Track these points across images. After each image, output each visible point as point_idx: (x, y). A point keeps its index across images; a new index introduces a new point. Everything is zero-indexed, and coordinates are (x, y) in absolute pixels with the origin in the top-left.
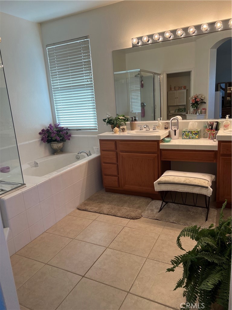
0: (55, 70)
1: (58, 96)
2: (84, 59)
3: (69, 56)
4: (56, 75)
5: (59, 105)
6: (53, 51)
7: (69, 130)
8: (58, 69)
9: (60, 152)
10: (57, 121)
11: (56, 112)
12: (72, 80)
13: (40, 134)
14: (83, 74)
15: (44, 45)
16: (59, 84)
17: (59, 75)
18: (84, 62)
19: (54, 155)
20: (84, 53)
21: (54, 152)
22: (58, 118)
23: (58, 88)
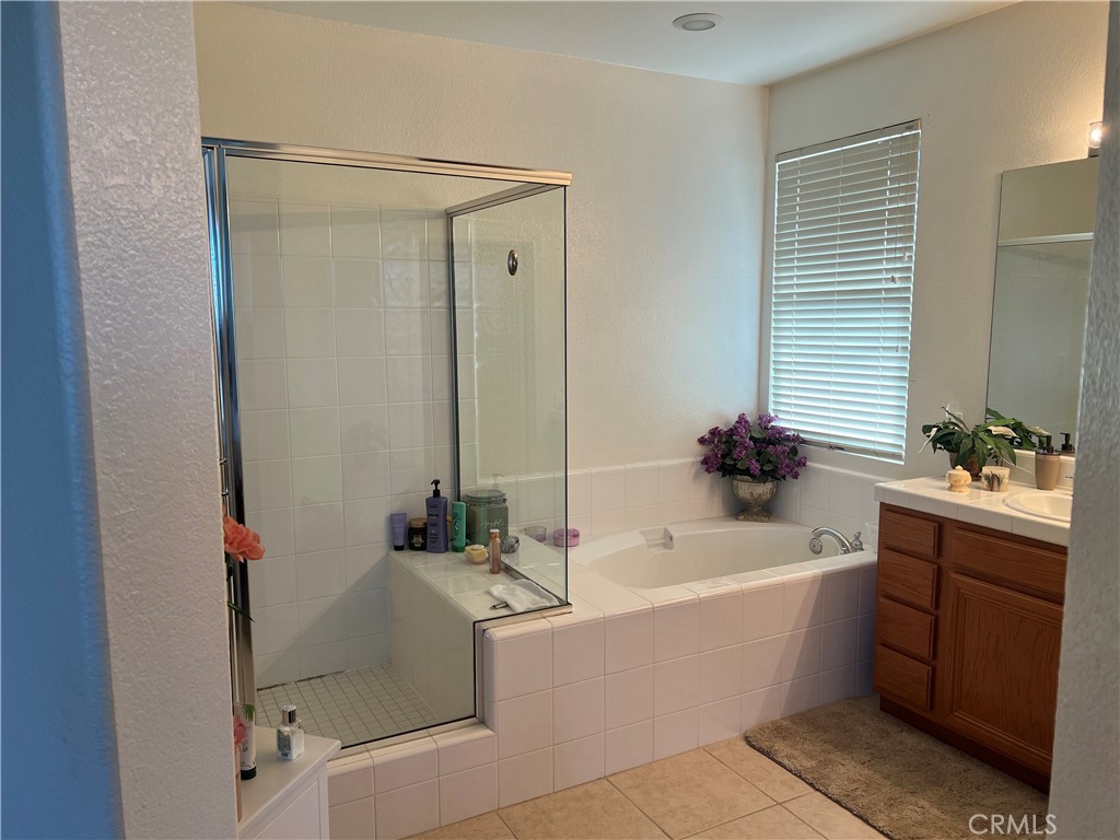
0: (792, 234)
1: (789, 324)
2: (892, 201)
3: (844, 190)
4: (792, 252)
5: (785, 354)
6: (795, 172)
7: (804, 441)
8: (800, 233)
9: (756, 514)
10: (771, 407)
11: (772, 374)
12: (839, 273)
13: (702, 441)
14: (881, 251)
15: (772, 155)
16: (795, 281)
17: (800, 251)
18: (891, 211)
19: (737, 519)
20: (893, 180)
21: (741, 510)
22: (776, 395)
23: (792, 294)
